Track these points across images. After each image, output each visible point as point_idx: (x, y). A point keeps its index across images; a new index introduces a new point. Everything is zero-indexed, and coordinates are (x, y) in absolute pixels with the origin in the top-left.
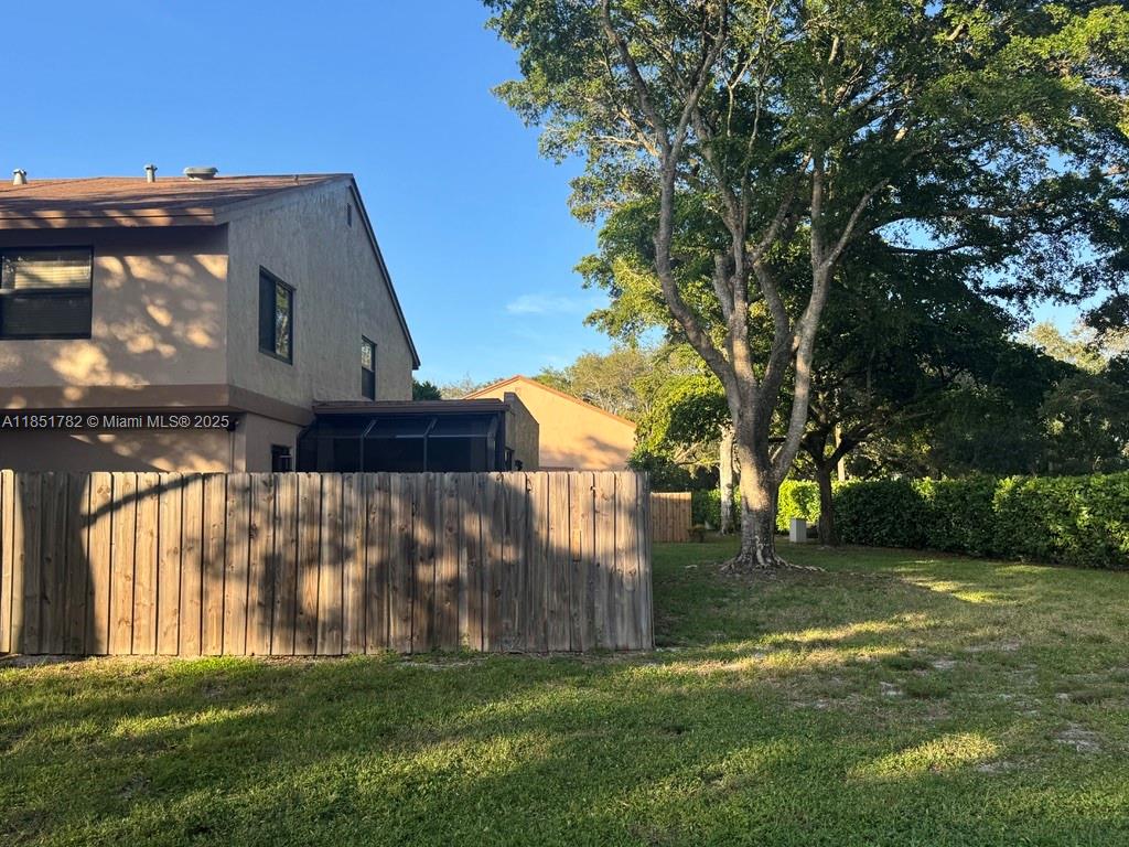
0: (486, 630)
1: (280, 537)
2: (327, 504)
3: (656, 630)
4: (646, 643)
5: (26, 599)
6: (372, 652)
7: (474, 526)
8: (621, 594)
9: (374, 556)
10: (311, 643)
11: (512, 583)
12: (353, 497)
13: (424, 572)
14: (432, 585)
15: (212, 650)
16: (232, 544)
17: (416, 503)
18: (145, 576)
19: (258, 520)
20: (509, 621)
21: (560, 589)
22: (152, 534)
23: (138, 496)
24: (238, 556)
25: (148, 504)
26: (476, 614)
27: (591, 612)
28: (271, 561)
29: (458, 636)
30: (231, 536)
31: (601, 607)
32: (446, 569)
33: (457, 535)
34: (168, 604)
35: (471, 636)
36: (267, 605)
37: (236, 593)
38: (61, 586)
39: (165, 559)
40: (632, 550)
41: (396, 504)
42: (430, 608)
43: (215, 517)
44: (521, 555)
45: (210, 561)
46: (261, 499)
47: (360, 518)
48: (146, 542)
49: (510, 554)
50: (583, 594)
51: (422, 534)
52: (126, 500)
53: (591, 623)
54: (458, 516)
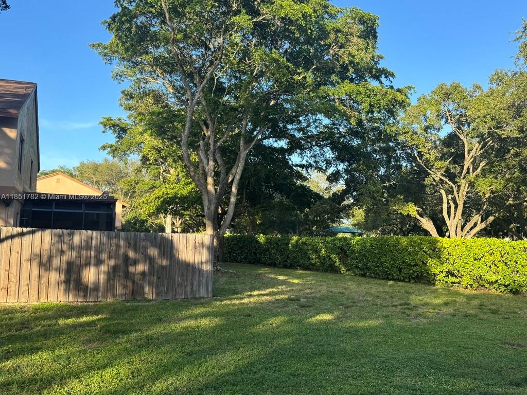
0: (154, 290)
1: (74, 254)
2: (94, 242)
3: (214, 289)
4: (210, 295)
6: (110, 300)
7: (153, 252)
8: (203, 278)
9: (112, 263)
10: (85, 296)
11: (164, 274)
12: (105, 240)
13: (131, 269)
14: (134, 274)
15: (43, 300)
16: (53, 257)
17: (130, 244)
18: (14, 270)
19: (65, 247)
20: (163, 288)
21: (182, 276)
22: (18, 253)
23: (12, 237)
24: (56, 262)
25: (17, 241)
26: (151, 284)
27: (192, 284)
28: (70, 264)
29: (144, 293)
30: (53, 254)
31: (195, 283)
32: (140, 268)
33: (145, 256)
34: (24, 281)
35: (149, 292)
36: (67, 282)
37: (54, 276)
39: (23, 263)
40: (207, 262)
41: (122, 243)
42: (133, 282)
43: (46, 246)
44: (168, 263)
45: (45, 264)
46: (66, 239)
47: (107, 247)
48: (15, 256)
49: (165, 262)
50: (190, 278)
51: (131, 254)
52: (7, 238)
53: (192, 288)
54: (145, 248)
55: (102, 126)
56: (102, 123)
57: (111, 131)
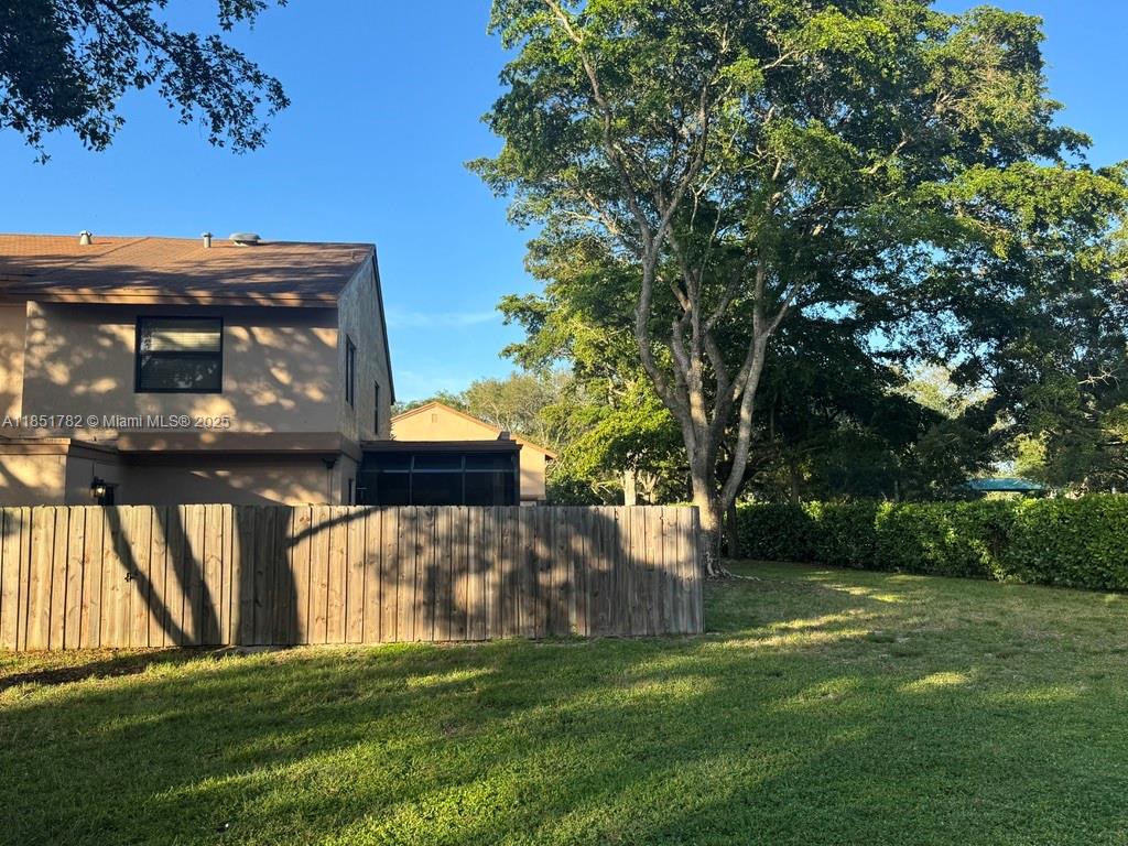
0: (588, 620)
1: (439, 552)
2: (473, 529)
3: (706, 619)
4: (699, 629)
5: (242, 603)
6: (507, 638)
7: (580, 544)
8: (681, 594)
9: (507, 567)
10: (462, 631)
11: (606, 587)
12: (491, 523)
13: (543, 578)
14: (549, 588)
15: (389, 638)
16: (403, 558)
17: (537, 529)
18: (336, 584)
19: (422, 540)
20: (605, 615)
21: (640, 590)
22: (342, 552)
23: (331, 524)
24: (408, 567)
25: (339, 530)
26: (581, 608)
27: (661, 607)
28: (432, 571)
29: (568, 625)
30: (403, 552)
31: (668, 605)
32: (559, 575)
33: (567, 552)
34: (354, 604)
35: (578, 625)
36: (430, 603)
37: (406, 595)
38: (270, 592)
39: (352, 570)
40: (688, 562)
41: (523, 528)
42: (548, 604)
43: (390, 538)
44: (612, 565)
45: (388, 573)
46: (424, 524)
47: (496, 537)
48: (337, 558)
49: (604, 565)
50: (655, 595)
51: (541, 550)
52: (322, 526)
53: (662, 615)
54: (567, 538)
55: (501, 313)
56: (501, 308)
57: (518, 320)
